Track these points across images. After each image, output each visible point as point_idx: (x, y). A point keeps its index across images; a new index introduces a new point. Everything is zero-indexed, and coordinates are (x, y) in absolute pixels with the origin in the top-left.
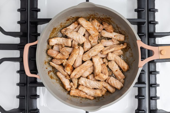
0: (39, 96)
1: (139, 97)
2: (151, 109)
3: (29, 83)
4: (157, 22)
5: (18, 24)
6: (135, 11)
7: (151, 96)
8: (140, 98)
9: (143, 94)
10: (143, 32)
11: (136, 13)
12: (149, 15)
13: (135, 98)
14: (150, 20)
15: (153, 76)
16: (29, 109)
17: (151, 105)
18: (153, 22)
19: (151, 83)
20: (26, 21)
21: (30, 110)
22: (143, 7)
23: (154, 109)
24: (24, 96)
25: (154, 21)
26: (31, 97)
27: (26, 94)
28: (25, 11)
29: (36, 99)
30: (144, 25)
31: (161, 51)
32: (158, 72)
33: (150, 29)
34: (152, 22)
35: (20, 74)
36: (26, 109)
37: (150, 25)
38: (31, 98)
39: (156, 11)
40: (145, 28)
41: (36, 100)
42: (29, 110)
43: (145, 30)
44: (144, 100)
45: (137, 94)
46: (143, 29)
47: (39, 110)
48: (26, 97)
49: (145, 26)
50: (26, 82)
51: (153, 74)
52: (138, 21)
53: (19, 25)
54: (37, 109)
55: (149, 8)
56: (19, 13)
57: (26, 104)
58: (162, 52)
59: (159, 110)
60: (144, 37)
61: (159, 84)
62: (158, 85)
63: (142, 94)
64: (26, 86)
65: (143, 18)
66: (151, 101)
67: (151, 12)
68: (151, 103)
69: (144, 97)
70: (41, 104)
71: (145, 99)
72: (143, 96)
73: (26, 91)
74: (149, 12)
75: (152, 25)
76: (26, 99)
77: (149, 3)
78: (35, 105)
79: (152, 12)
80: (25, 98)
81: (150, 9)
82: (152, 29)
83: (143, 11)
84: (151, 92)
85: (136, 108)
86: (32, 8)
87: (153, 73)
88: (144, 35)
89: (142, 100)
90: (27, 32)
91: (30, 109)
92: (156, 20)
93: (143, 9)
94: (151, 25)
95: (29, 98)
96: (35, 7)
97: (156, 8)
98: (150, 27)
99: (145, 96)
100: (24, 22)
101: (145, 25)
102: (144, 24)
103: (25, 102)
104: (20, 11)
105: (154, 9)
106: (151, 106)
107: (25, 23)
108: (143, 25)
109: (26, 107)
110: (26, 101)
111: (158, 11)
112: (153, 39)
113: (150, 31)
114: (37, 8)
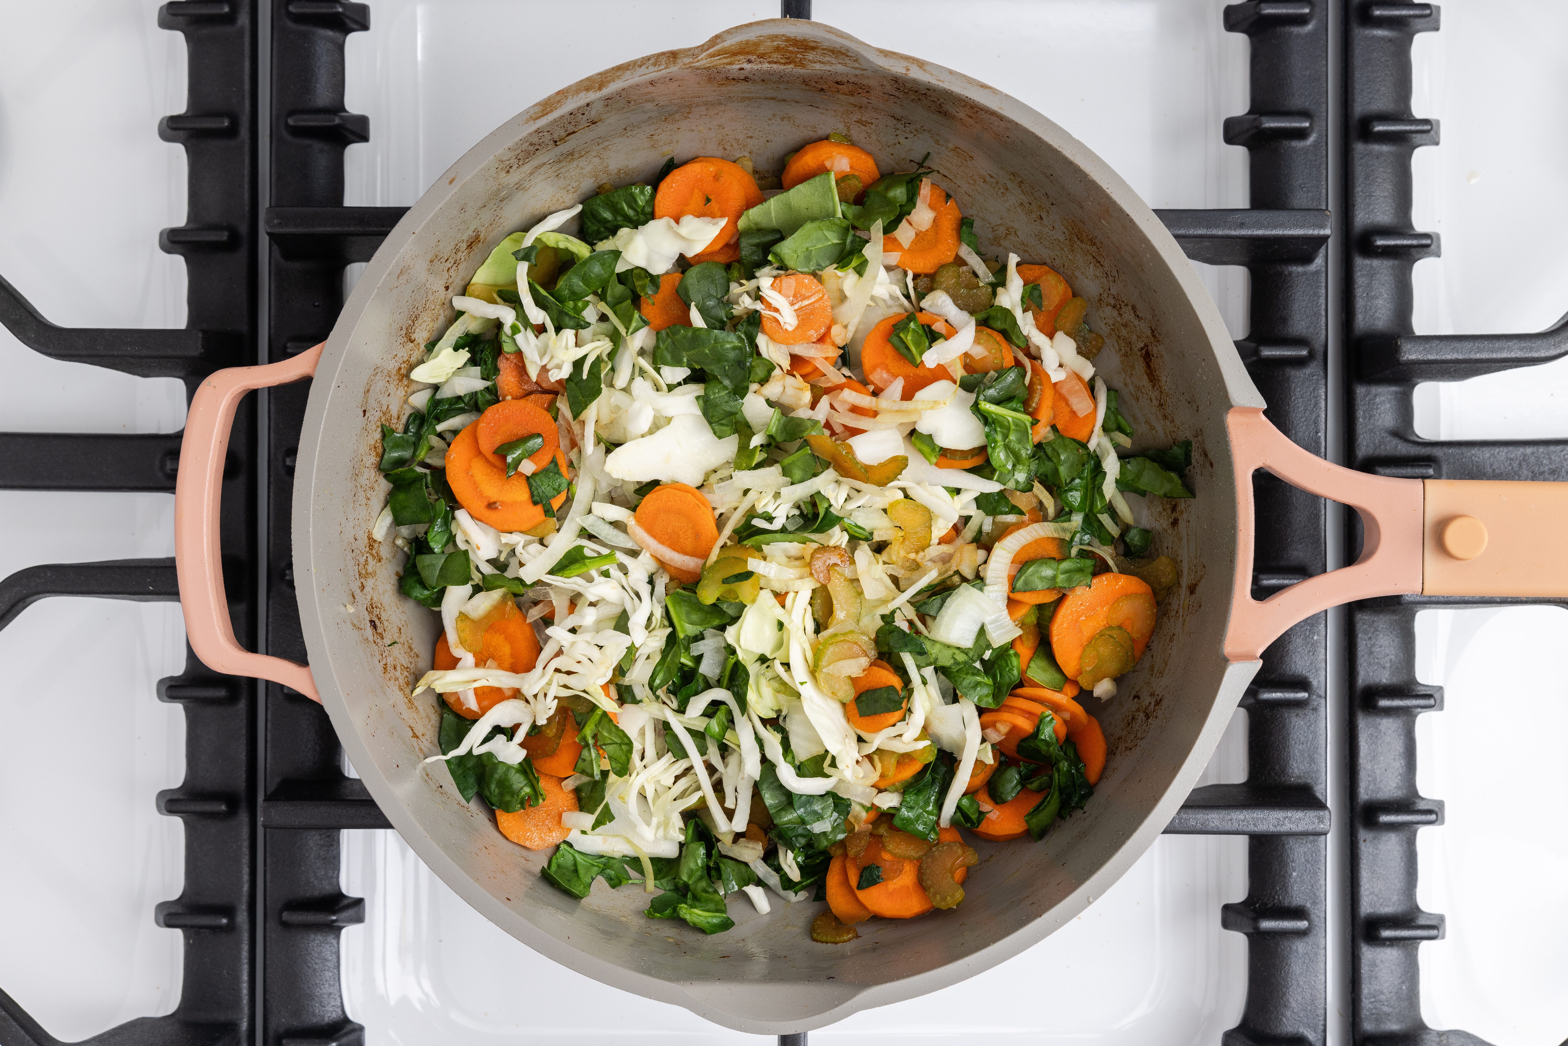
0: (359, 902)
1: (1256, 919)
2: (1368, 1026)
3: (271, 788)
4: (1427, 236)
5: (168, 251)
6: (1230, 139)
7: (1367, 907)
8: (1267, 924)
9: (1297, 896)
10: (1299, 325)
11: (1239, 154)
12: (1359, 171)
13: (1226, 924)
14: (1362, 218)
15: (1389, 726)
16: (272, 1026)
17: (1366, 990)
18: (1392, 242)
19: (1365, 793)
20: (243, 229)
21: (282, 1030)
22: (1298, 101)
23: (1393, 1026)
24: (229, 911)
25: (1403, 227)
26: (286, 916)
27: (246, 888)
28: (232, 132)
29: (335, 930)
30: (1312, 267)
31: (1441, 526)
32: (1430, 696)
33: (1360, 303)
34: (1380, 242)
35: (186, 709)
36: (244, 1025)
37: (1367, 262)
38: (286, 925)
39: (1417, 138)
40: (1316, 295)
41: (331, 939)
42: (271, 1033)
43: (1317, 314)
44: (1300, 946)
45: (1238, 893)
46: (1296, 307)
47: (361, 1029)
48: (242, 917)
49: (1317, 273)
50: (240, 782)
51: (1388, 712)
52: (1260, 232)
53: (178, 262)
54: (346, 1021)
55: (1361, 106)
56: (179, 150)
57: (245, 977)
58: (1451, 537)
59: (1440, 1034)
60: (1308, 371)
61: (1441, 804)
62: (1430, 812)
63: (1285, 887)
64: (243, 818)
65: (1300, 199)
66: (1368, 953)
67: (1376, 148)
68: (1365, 970)
69: (1303, 924)
70: (380, 982)
71: (1309, 940)
72: (1299, 913)
73: (245, 860)
74: (1359, 148)
75: (1382, 267)
76: (245, 936)
77: (1358, 61)
78: (326, 989)
79: (1385, 148)
80: (231, 928)
81: (1366, 122)
82: (1380, 302)
83: (1301, 134)
84: (1365, 874)
85: (1232, 1017)
86: (292, 113)
87: (1384, 703)
88: (1311, 356)
89: (1285, 944)
90: (244, 327)
91: (282, 1020)
92: (1420, 222)
93: (1305, 114)
94: (1376, 262)
95: (272, 924)
96: (322, 97)
97: (1419, 108)
98: (1360, 280)
99: (1315, 913)
100: (224, 236)
101: (1319, 261)
102: (1308, 259)
103: (238, 959)
104: (181, 134)
105: (1403, 114)
106: (1366, 1004)
107: (232, 244)
108: (1300, 269)
109: (245, 1000)
110: (245, 954)
111: (1438, 134)
112: (1394, 389)
113: (1362, 322)
114: (339, 107)
